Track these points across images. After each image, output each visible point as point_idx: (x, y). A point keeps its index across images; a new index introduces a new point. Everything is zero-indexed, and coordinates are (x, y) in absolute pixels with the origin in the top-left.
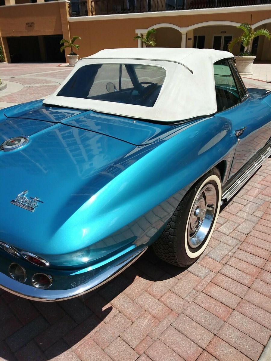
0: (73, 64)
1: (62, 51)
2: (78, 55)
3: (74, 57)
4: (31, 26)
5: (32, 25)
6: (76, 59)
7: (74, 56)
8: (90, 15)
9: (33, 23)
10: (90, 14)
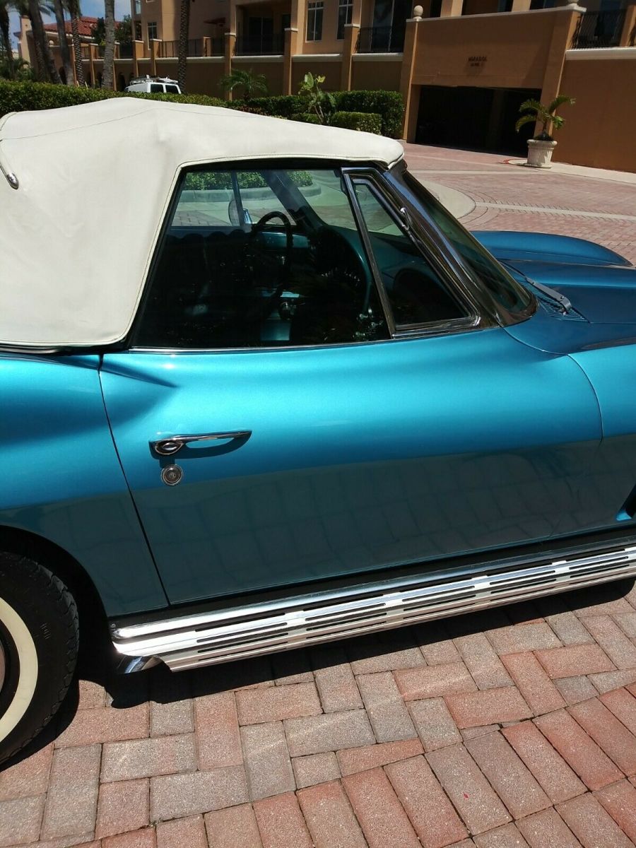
0: (537, 161)
1: (519, 127)
2: (555, 143)
3: (543, 146)
4: (477, 65)
5: (480, 62)
6: (549, 150)
7: (544, 142)
8: (624, 46)
9: (484, 59)
10: (625, 43)
